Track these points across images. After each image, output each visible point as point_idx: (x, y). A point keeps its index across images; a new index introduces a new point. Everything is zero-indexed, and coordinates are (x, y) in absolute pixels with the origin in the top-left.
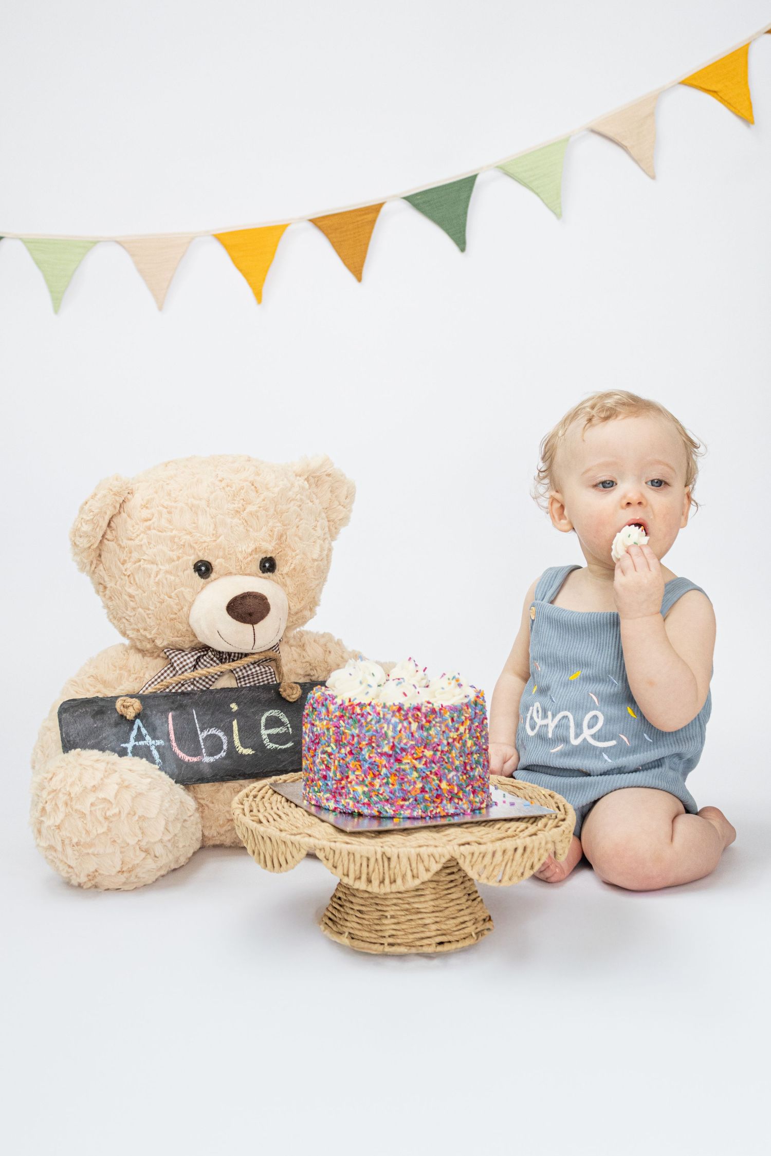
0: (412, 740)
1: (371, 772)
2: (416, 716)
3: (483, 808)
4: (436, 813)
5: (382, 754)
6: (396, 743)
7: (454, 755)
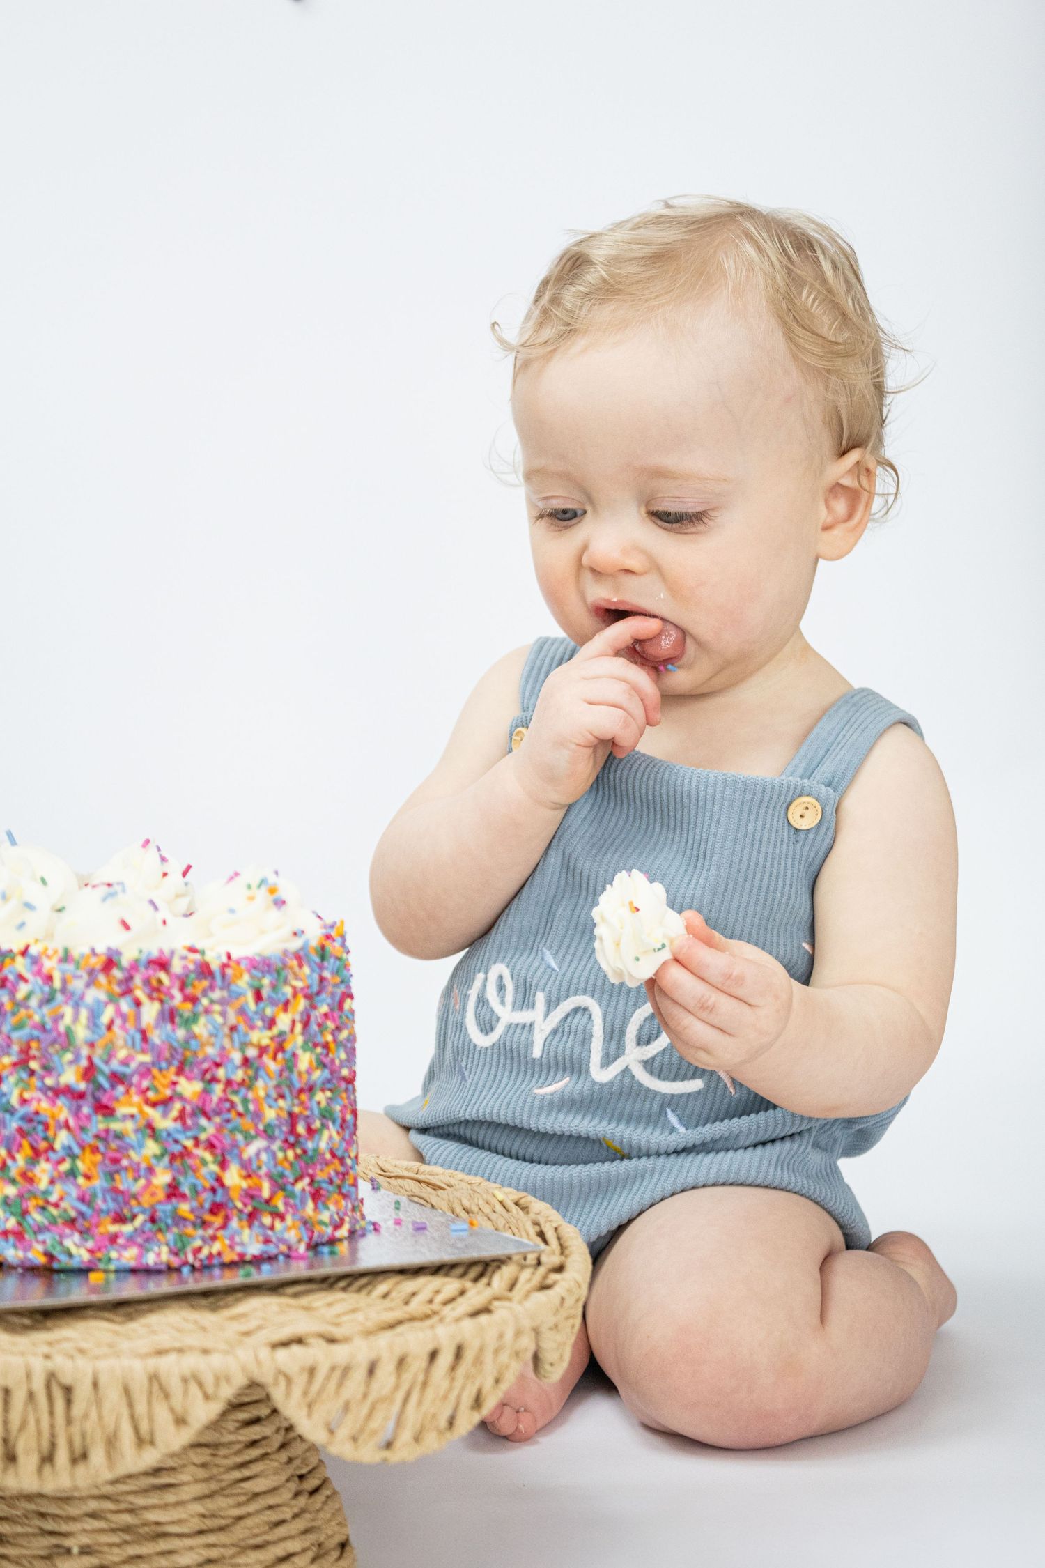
0: (144, 1051)
1: (25, 1143)
2: (154, 983)
3: (340, 1240)
4: (211, 1256)
5: (58, 1092)
6: (97, 1061)
7: (262, 1093)
